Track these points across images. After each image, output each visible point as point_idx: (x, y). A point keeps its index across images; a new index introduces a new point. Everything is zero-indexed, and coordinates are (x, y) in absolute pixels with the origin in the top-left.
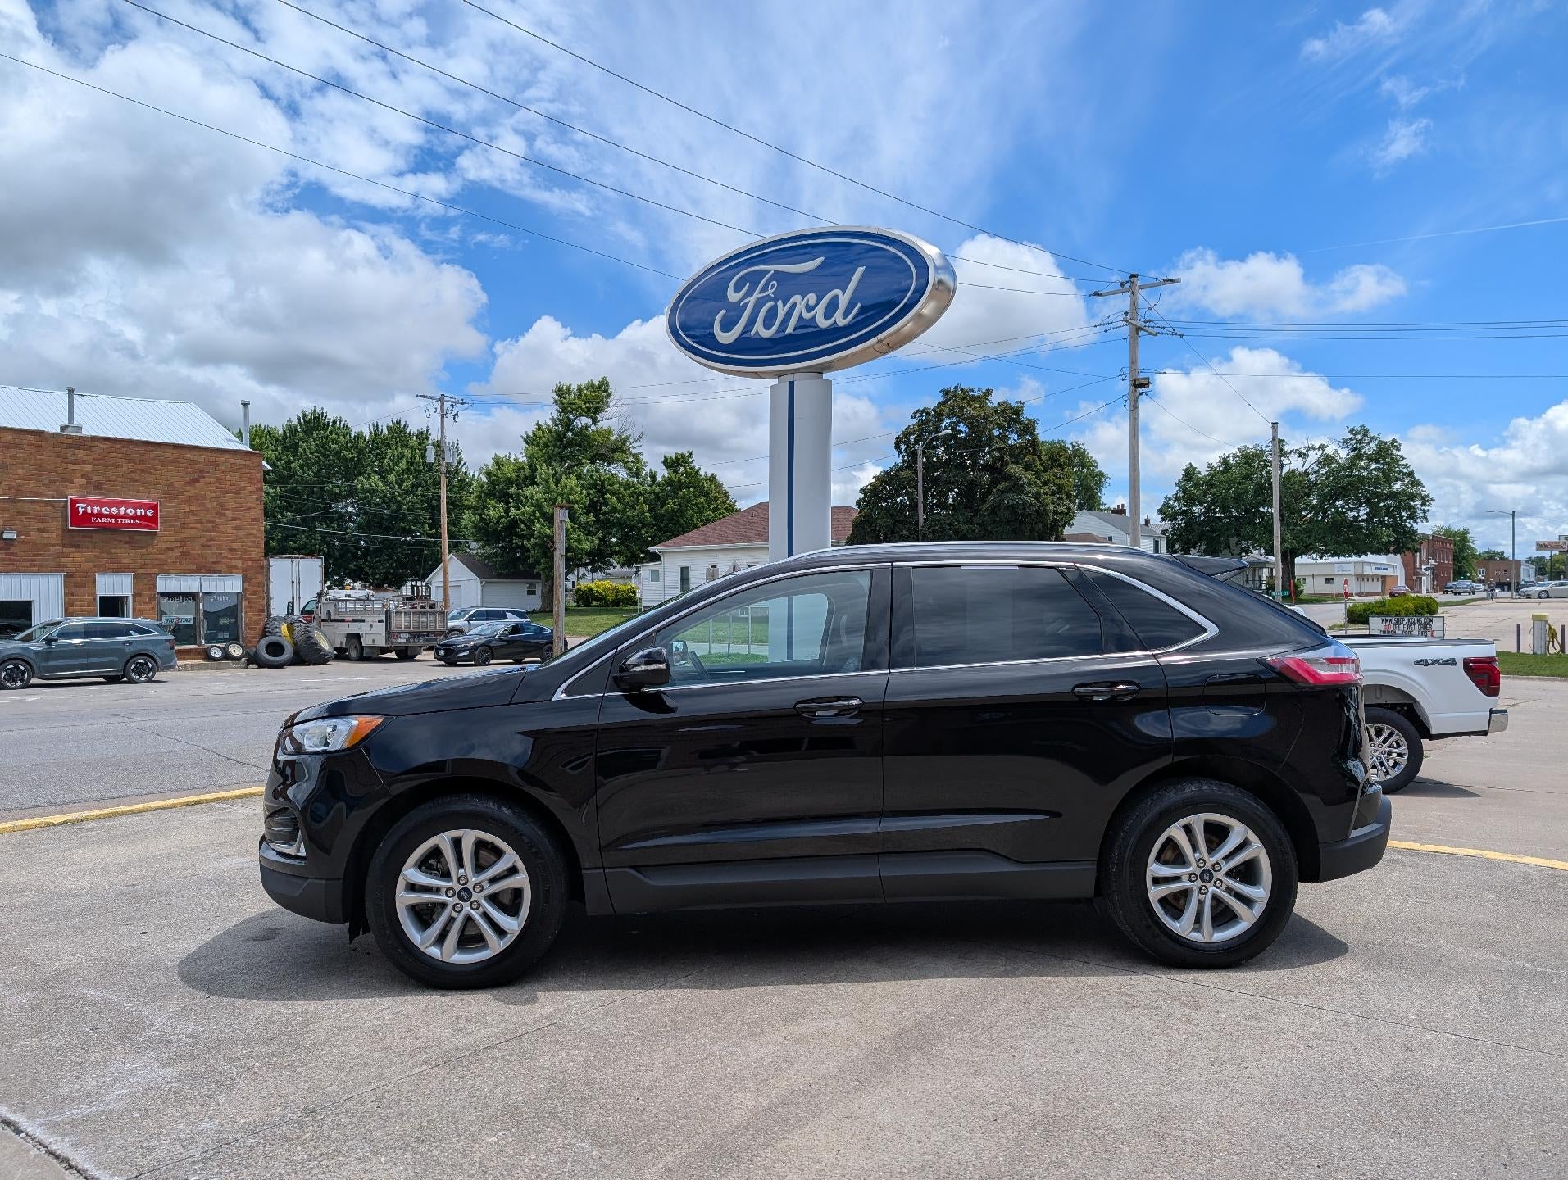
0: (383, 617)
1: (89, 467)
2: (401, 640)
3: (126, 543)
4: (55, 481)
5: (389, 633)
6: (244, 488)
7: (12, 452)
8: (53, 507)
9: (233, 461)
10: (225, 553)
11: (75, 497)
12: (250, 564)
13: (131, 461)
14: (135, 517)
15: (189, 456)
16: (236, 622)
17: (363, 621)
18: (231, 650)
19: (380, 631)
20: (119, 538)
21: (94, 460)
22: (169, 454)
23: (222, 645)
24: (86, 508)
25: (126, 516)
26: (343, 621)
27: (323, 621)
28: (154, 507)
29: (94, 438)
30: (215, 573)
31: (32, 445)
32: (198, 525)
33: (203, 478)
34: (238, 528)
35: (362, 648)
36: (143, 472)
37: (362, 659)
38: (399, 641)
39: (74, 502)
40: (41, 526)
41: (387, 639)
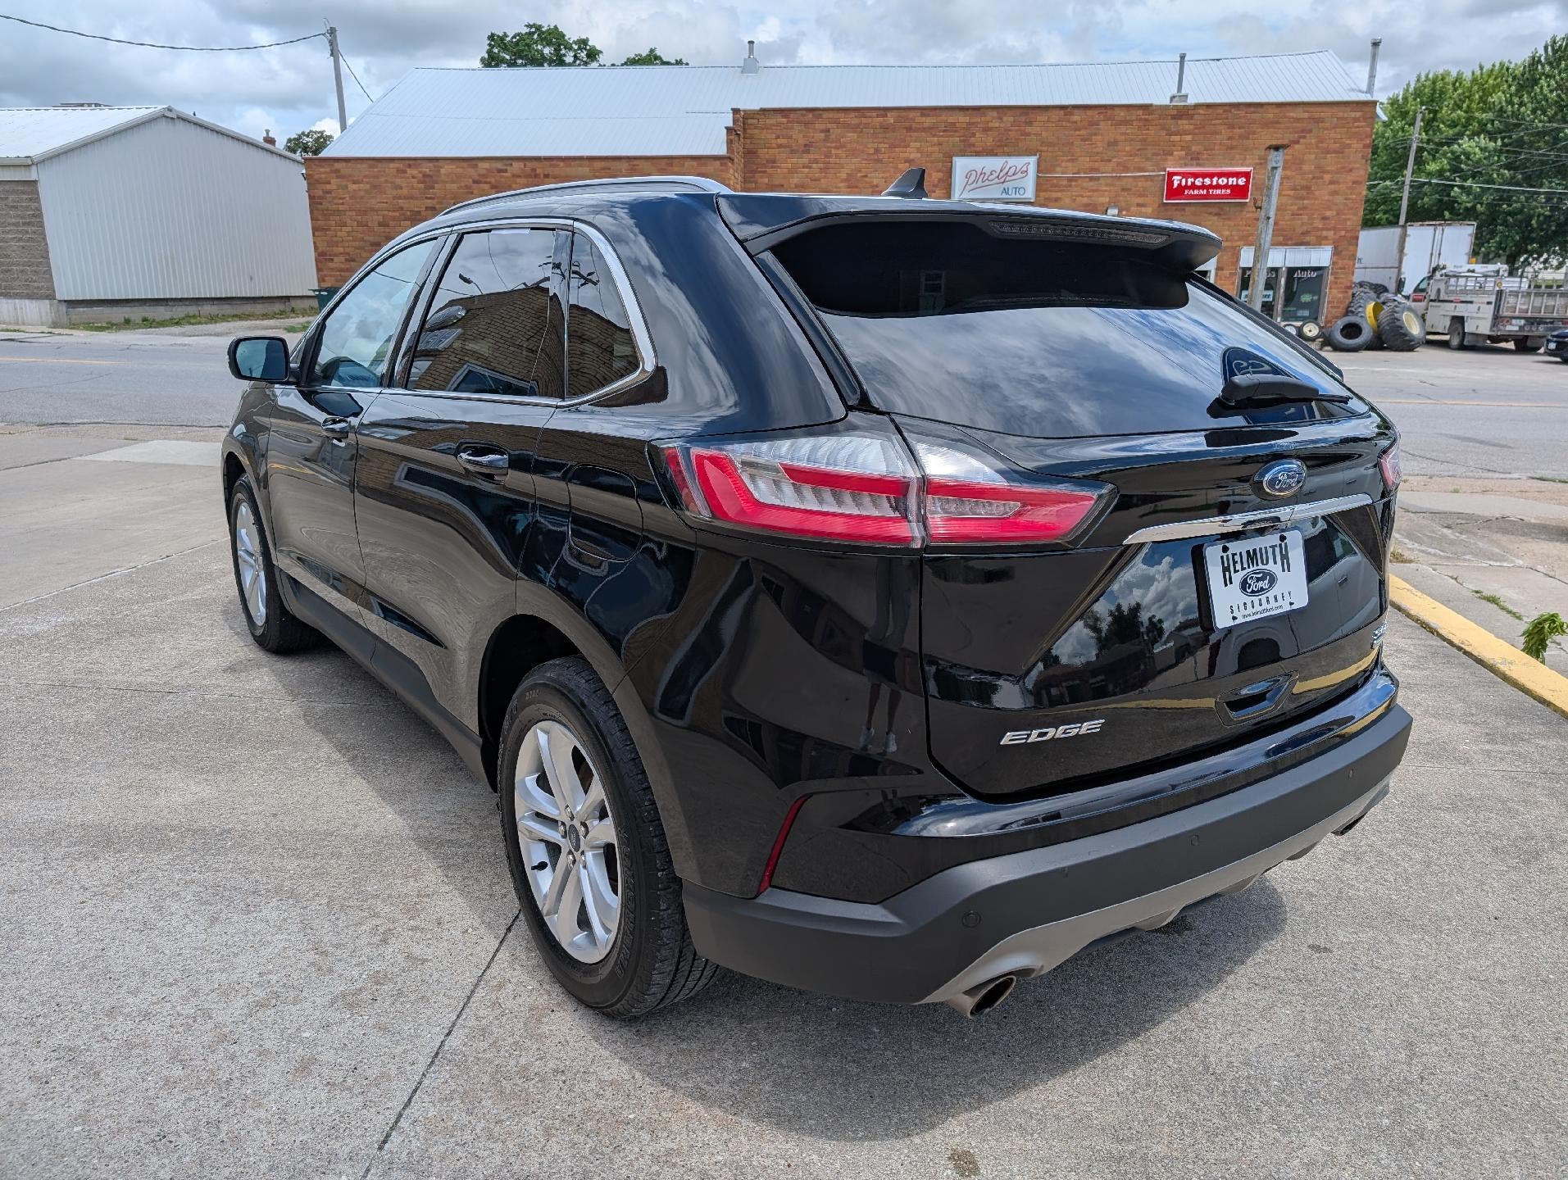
0: (1493, 299)
1: (1189, 138)
2: (1513, 327)
3: (1216, 215)
4: (1157, 155)
5: (1497, 318)
6: (1349, 146)
7: (1123, 129)
8: (1152, 181)
9: (1341, 114)
10: (1319, 224)
11: (1171, 170)
12: (1343, 233)
13: (1232, 126)
14: (1226, 187)
15: (1292, 114)
16: (1319, 299)
17: (1471, 302)
18: (1306, 330)
19: (1486, 316)
20: (1210, 210)
21: (1195, 129)
22: (1270, 115)
23: (1299, 324)
24: (1181, 180)
25: (1218, 187)
26: (1451, 302)
27: (1431, 301)
28: (1247, 175)
29: (1197, 106)
30: (1302, 244)
31: (1140, 120)
32: (1292, 193)
33: (1304, 137)
34: (1335, 193)
35: (1464, 333)
36: (1241, 137)
37: (1462, 347)
38: (1509, 328)
39: (1171, 175)
40: (1140, 200)
41: (1494, 324)
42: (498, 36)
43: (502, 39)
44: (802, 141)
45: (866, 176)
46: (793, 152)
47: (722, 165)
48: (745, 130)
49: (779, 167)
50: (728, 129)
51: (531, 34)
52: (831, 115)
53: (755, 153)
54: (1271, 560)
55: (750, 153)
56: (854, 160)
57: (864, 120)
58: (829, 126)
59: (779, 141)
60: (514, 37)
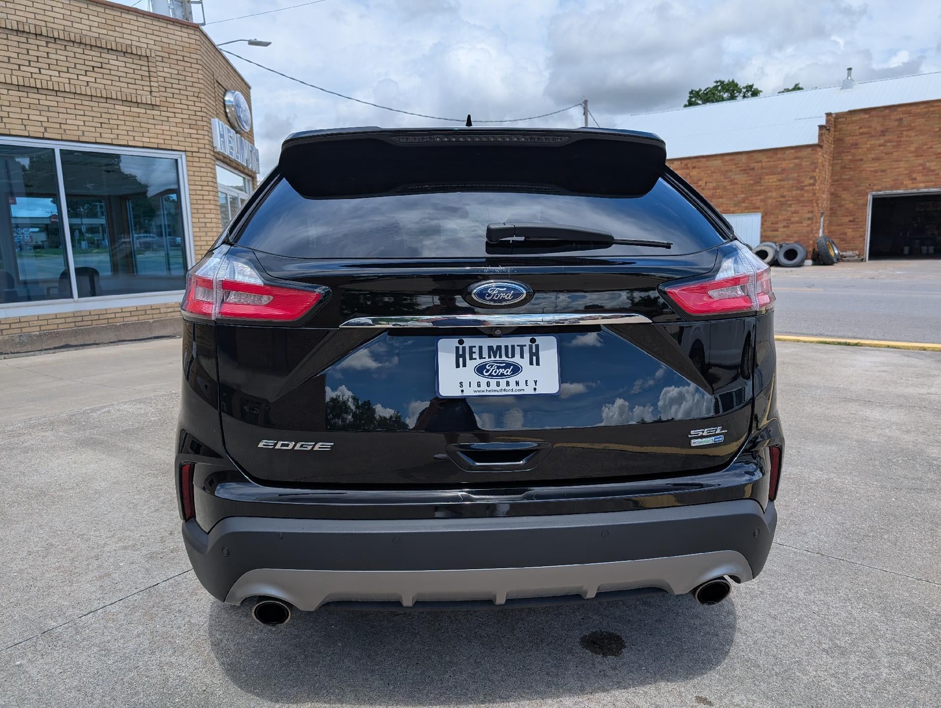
42: (696, 91)
43: (697, 92)
44: (879, 128)
45: (931, 148)
46: (872, 136)
47: (812, 150)
48: (835, 126)
49: (861, 148)
50: (821, 127)
51: (716, 87)
52: (904, 109)
53: (843, 140)
54: (517, 355)
55: (838, 141)
56: (921, 137)
57: (932, 109)
58: (901, 116)
59: (861, 131)
60: (705, 90)
